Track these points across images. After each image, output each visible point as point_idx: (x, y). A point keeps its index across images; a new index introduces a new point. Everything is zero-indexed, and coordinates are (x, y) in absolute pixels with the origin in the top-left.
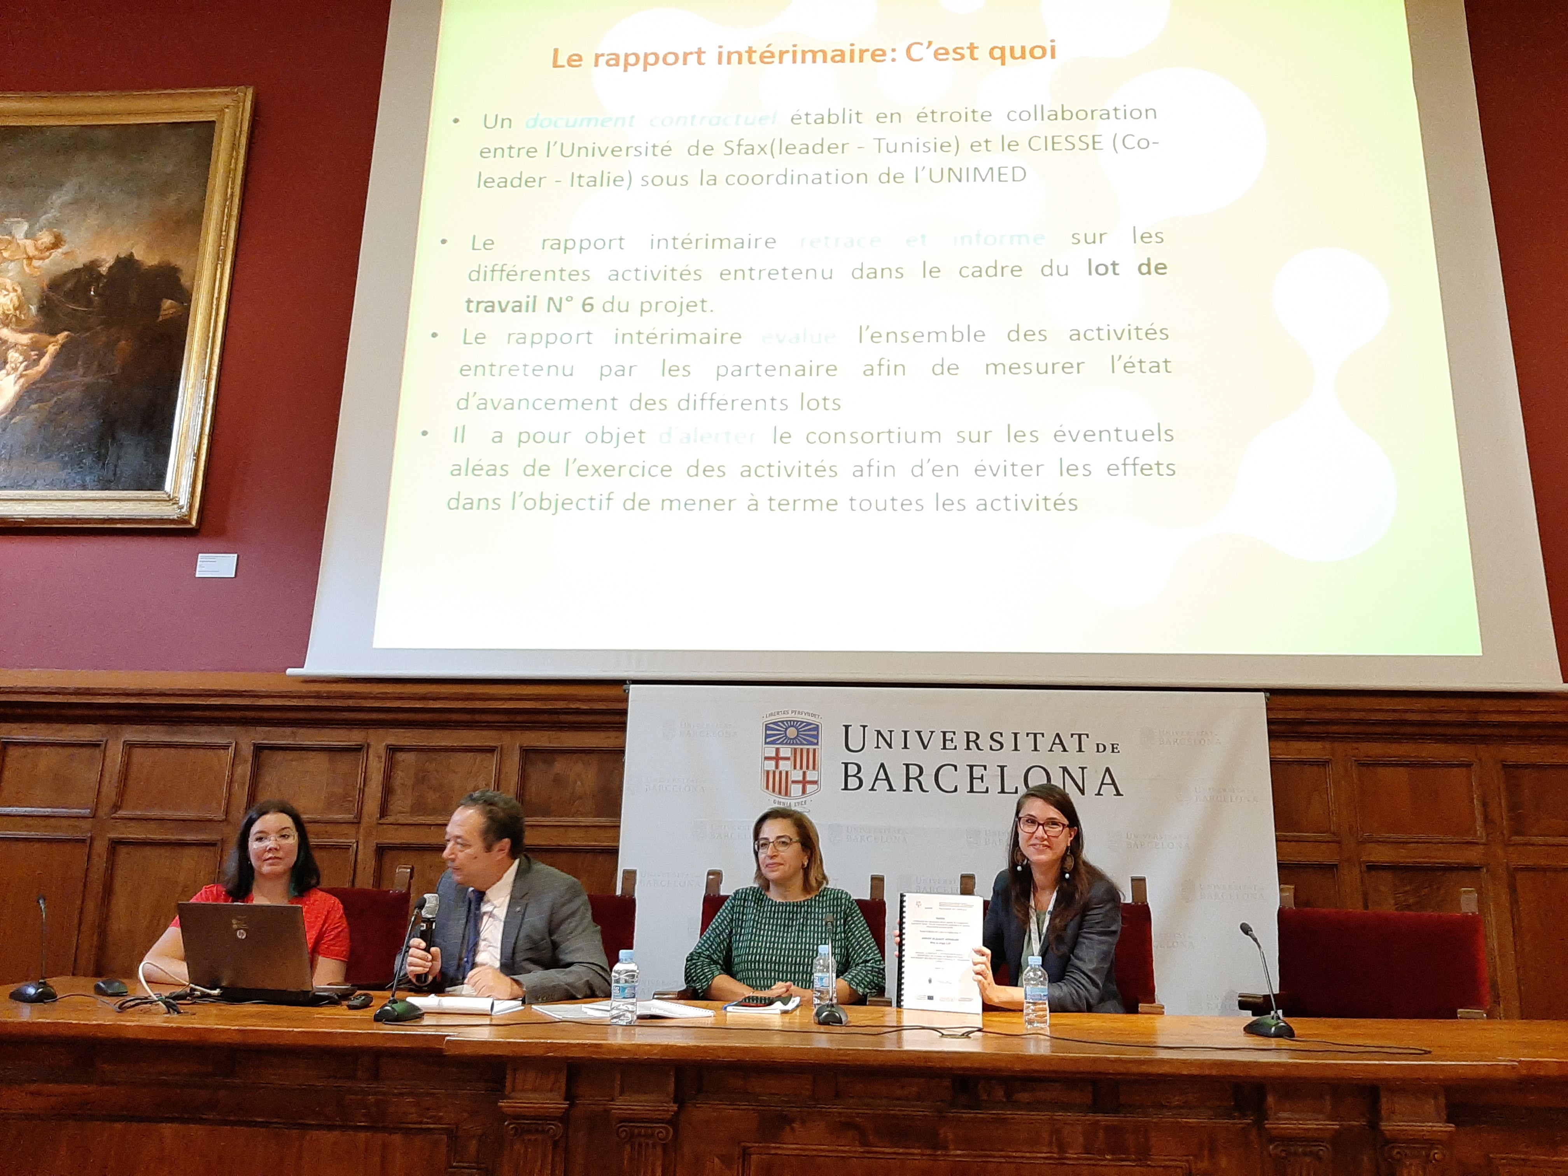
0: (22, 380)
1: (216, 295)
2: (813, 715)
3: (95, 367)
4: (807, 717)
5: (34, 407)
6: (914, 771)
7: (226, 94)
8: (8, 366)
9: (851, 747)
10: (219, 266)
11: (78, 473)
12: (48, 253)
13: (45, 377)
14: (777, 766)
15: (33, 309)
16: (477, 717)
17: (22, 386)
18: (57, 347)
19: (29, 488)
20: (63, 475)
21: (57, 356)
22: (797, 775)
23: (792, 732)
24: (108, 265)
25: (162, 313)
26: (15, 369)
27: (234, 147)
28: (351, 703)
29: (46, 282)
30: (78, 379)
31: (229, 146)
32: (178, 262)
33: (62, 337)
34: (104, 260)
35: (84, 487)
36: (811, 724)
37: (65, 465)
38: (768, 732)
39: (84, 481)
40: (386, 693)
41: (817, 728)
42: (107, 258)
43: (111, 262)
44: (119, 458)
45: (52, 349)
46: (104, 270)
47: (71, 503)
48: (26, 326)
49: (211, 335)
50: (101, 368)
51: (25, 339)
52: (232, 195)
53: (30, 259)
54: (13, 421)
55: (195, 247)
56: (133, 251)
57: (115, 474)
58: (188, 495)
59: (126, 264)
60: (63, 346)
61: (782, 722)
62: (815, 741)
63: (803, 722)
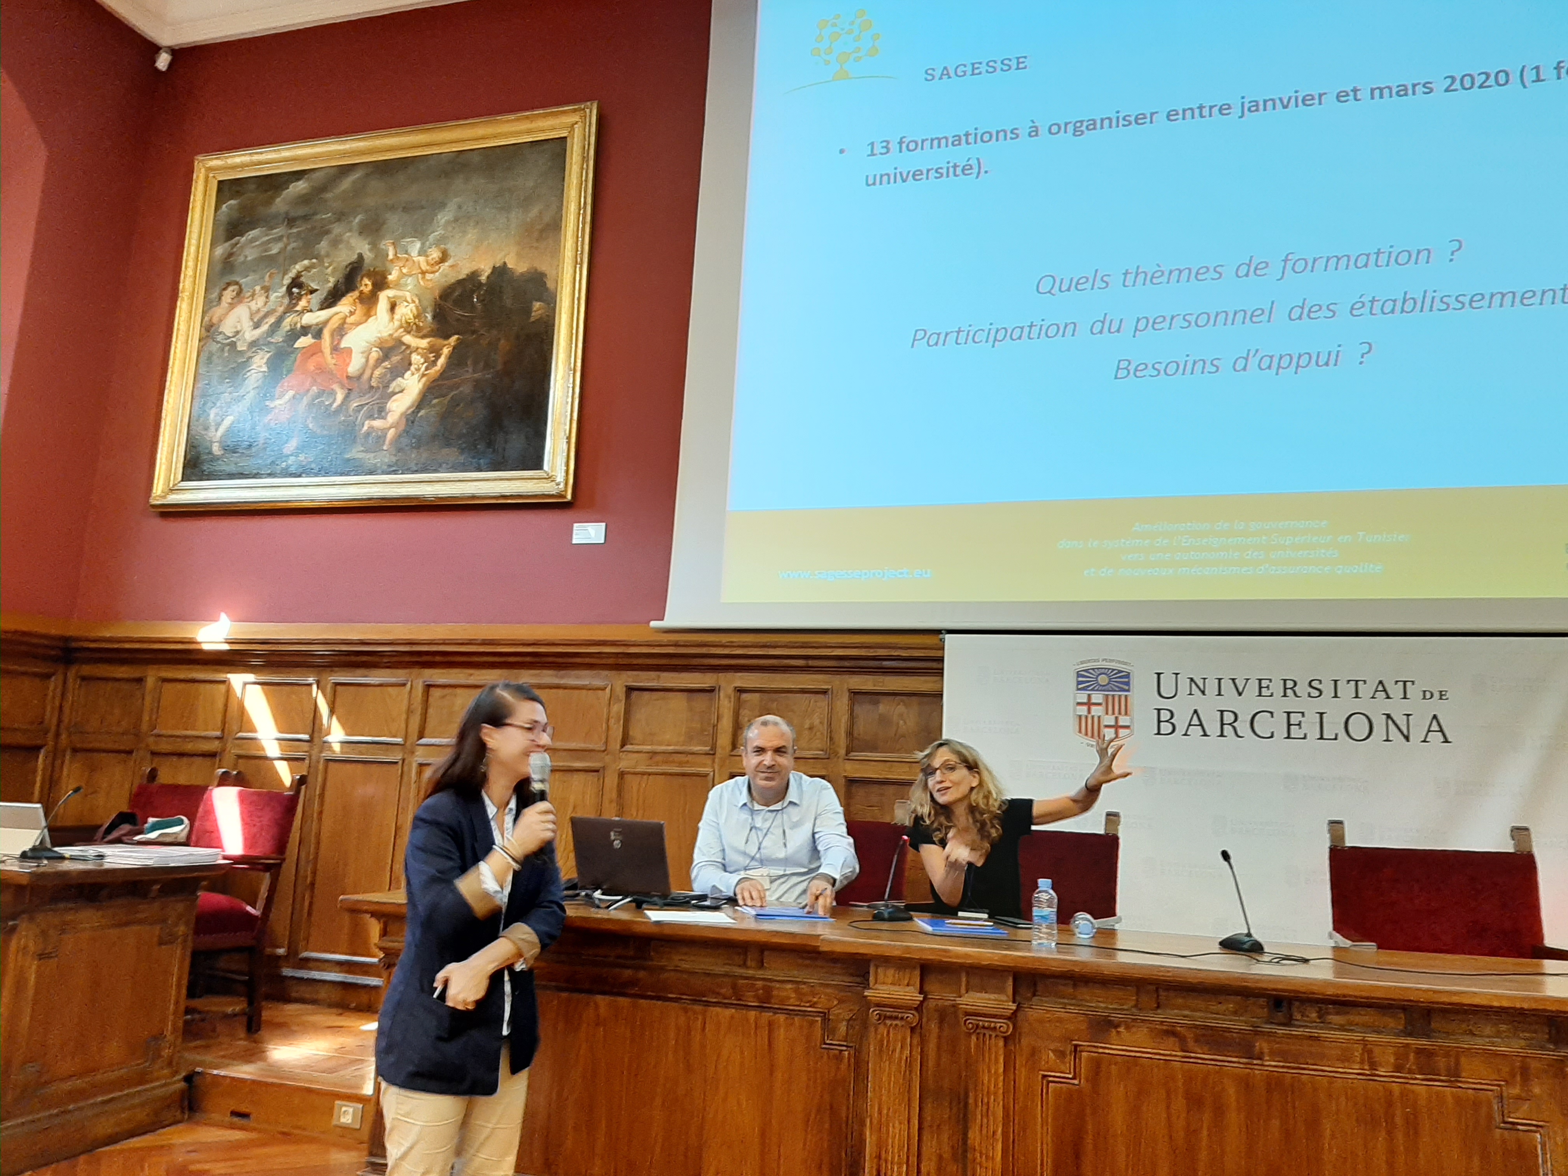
0: (424, 379)
1: (577, 295)
2: (1125, 663)
3: (482, 364)
4: (1118, 665)
5: (435, 401)
6: (1229, 718)
7: (575, 111)
8: (412, 368)
10: (578, 269)
11: (474, 458)
12: (437, 267)
13: (443, 375)
14: (1089, 711)
15: (429, 317)
16: (811, 663)
17: (424, 384)
18: (451, 349)
19: (436, 471)
20: (462, 459)
21: (450, 357)
22: (1109, 720)
23: (1103, 680)
24: (486, 274)
25: (533, 314)
26: (418, 370)
27: (585, 159)
28: (704, 650)
29: (437, 293)
30: (468, 376)
31: (579, 158)
32: (543, 267)
33: (453, 340)
34: (483, 270)
35: (479, 470)
36: (1122, 672)
37: (462, 451)
38: (1080, 679)
39: (479, 464)
40: (732, 642)
41: (1128, 676)
42: (486, 270)
43: (488, 272)
44: (506, 442)
45: (446, 351)
46: (483, 278)
47: (470, 483)
48: (425, 331)
49: (574, 331)
50: (487, 366)
51: (424, 343)
52: (585, 203)
53: (423, 273)
54: (419, 415)
55: (556, 251)
56: (506, 260)
57: (503, 457)
58: (563, 474)
59: (500, 272)
60: (454, 348)
61: (1093, 669)
62: (1127, 688)
63: (1114, 670)
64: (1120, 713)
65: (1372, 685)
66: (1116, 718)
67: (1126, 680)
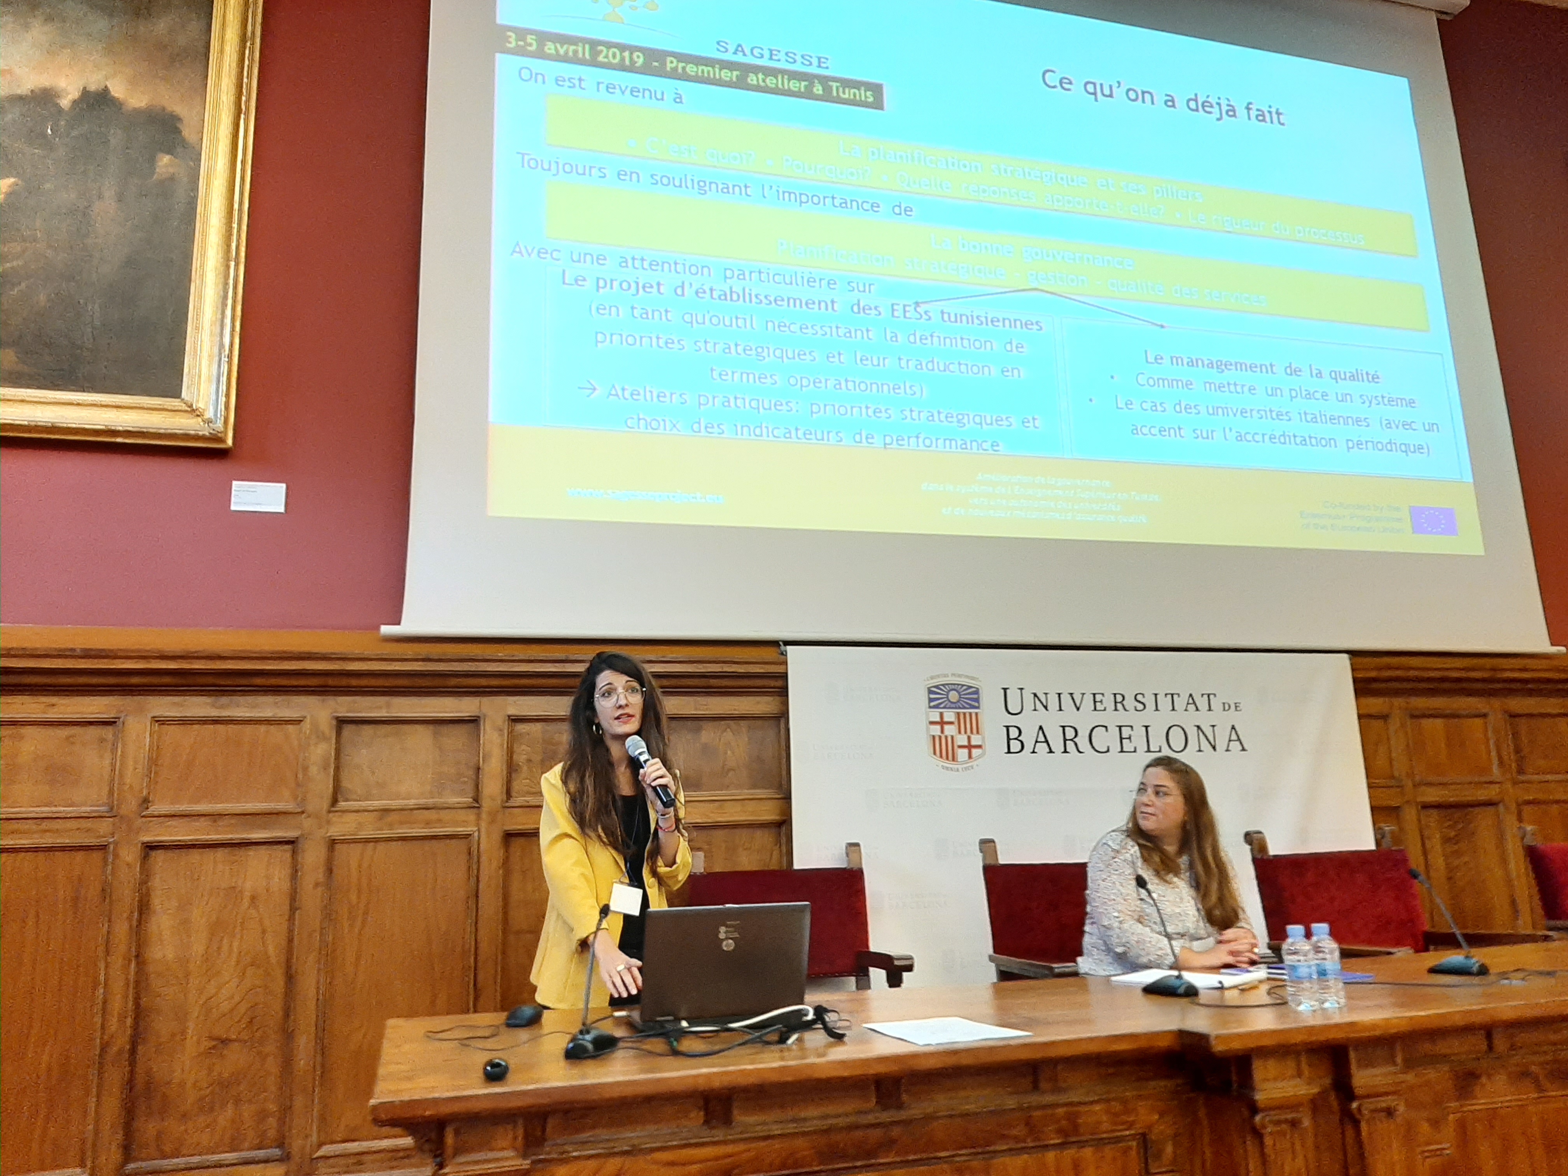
4: (967, 680)
6: (1070, 733)
9: (1011, 711)
14: (942, 732)
20: (24, 367)
22: (962, 740)
23: (954, 696)
24: (70, 97)
25: (159, 170)
32: (175, 108)
33: (6, 184)
34: (65, 90)
36: (971, 687)
38: (932, 696)
41: (977, 692)
42: (70, 89)
43: (75, 94)
46: (64, 103)
47: (42, 407)
56: (109, 85)
58: (220, 407)
59: (97, 99)
60: (7, 197)
61: (943, 685)
62: (976, 704)
63: (963, 685)
64: (972, 732)
65: (1185, 697)
66: (969, 738)
67: (975, 696)
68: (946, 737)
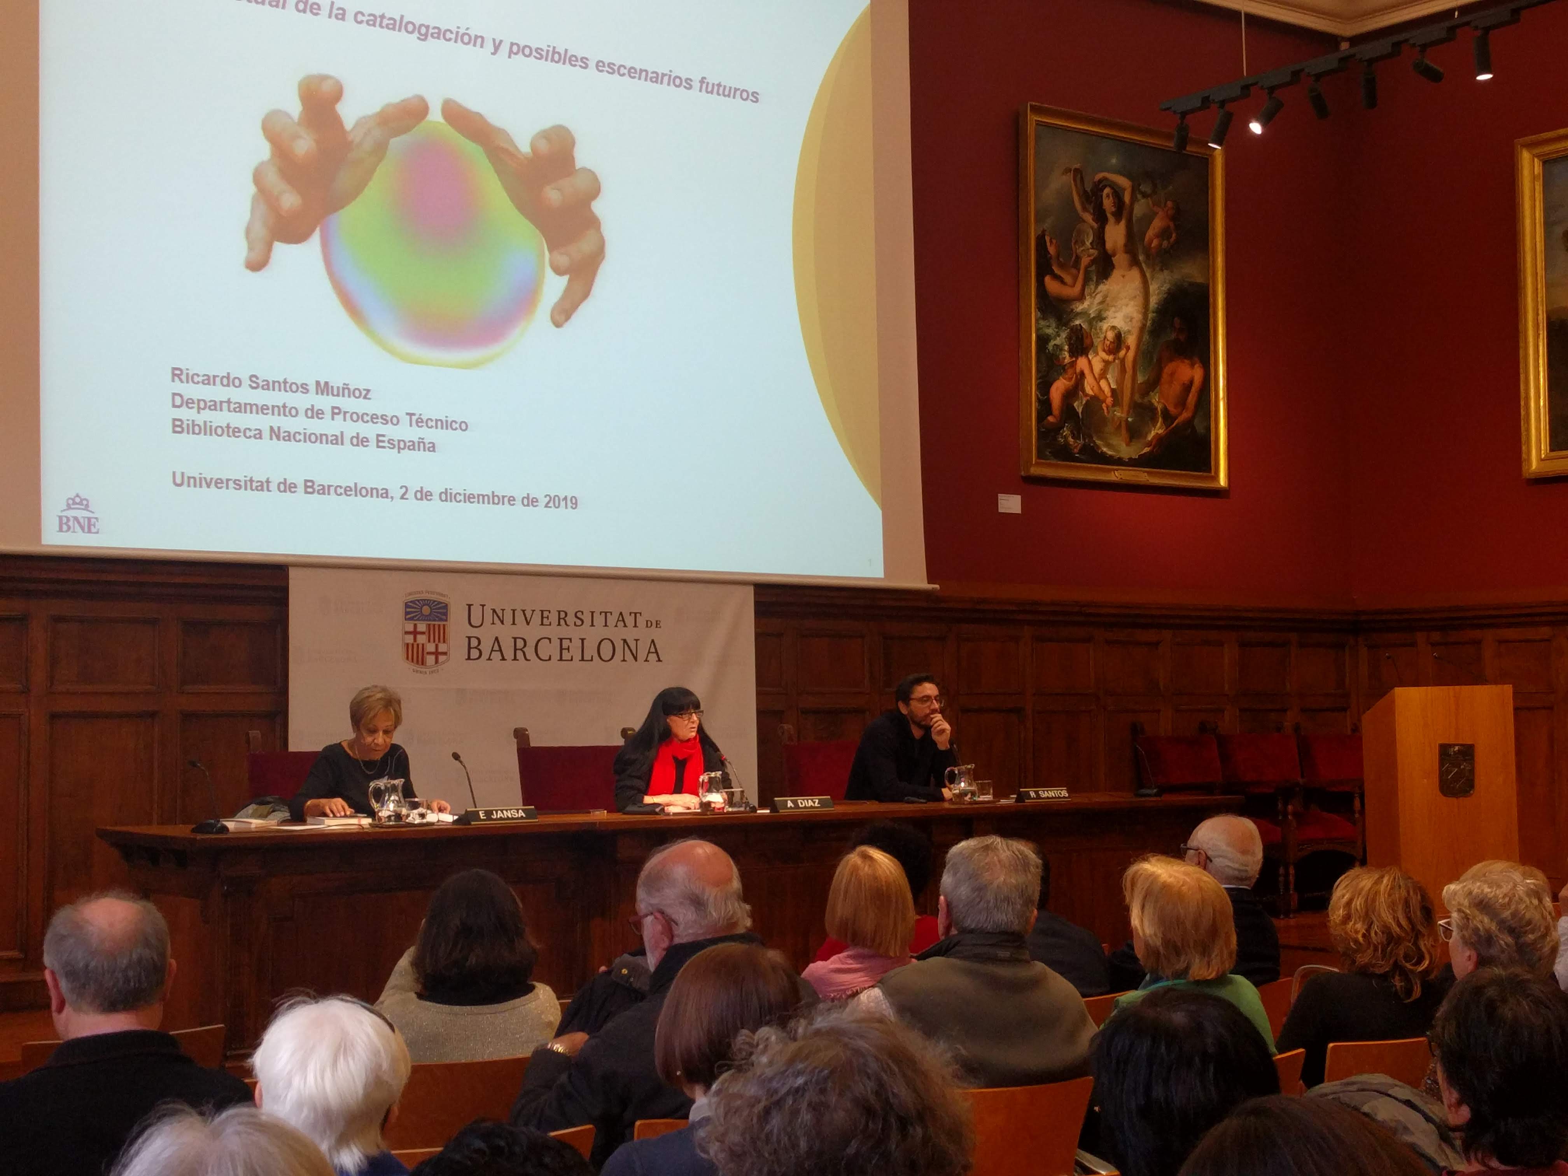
4: (438, 597)
6: (520, 643)
9: (473, 624)
14: (415, 640)
22: (431, 648)
23: (426, 610)
36: (442, 603)
38: (408, 610)
41: (446, 606)
61: (417, 601)
62: (444, 617)
63: (435, 601)
64: (439, 641)
65: (616, 616)
66: (437, 646)
67: (444, 611)
68: (418, 645)
